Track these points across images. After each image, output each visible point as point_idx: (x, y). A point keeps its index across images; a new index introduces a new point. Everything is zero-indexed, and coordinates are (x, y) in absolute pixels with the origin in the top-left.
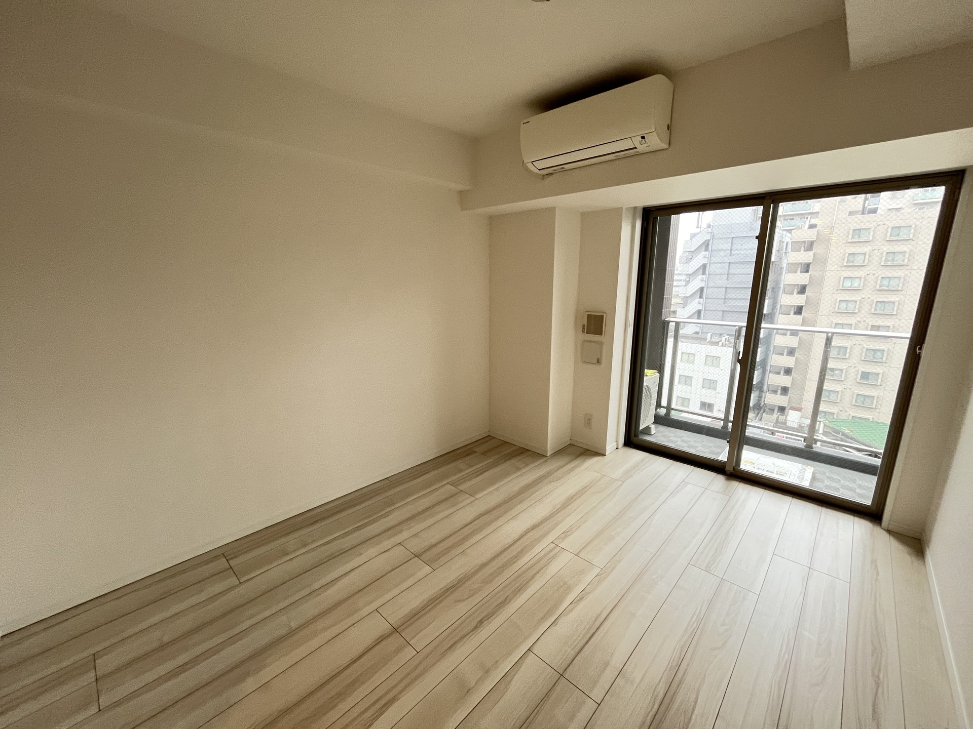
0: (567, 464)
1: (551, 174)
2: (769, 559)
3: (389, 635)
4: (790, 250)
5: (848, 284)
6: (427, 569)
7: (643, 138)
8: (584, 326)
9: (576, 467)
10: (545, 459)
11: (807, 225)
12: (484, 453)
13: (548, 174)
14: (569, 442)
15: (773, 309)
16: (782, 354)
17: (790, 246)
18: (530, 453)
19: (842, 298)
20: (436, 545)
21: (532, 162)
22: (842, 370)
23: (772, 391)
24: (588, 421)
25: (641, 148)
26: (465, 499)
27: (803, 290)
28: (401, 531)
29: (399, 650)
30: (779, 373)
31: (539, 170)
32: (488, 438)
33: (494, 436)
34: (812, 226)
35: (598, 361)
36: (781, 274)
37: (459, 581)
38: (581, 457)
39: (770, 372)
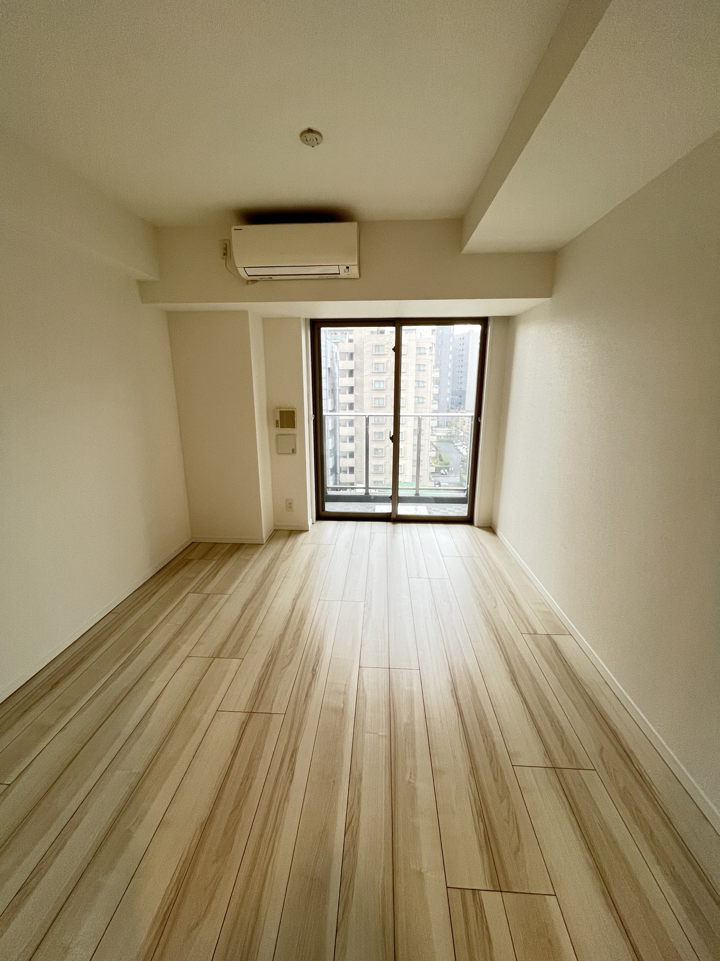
0: (284, 545)
1: (256, 281)
2: (442, 559)
3: (249, 718)
4: (339, 359)
5: (377, 386)
6: (235, 662)
7: (348, 268)
8: (277, 422)
9: (293, 545)
10: (264, 546)
11: (347, 340)
12: (202, 558)
13: (252, 281)
14: (274, 529)
15: (334, 407)
16: (346, 442)
17: (338, 354)
18: (246, 545)
19: (376, 397)
20: (226, 642)
21: (244, 268)
22: (382, 449)
23: (343, 471)
24: (289, 505)
25: (343, 274)
26: (220, 599)
27: (351, 390)
28: (178, 648)
29: (267, 723)
30: (345, 457)
31: (249, 276)
32: (193, 546)
33: (199, 541)
34: (351, 341)
35: (294, 451)
36: (335, 378)
37: (272, 655)
38: (291, 537)
39: (340, 457)
